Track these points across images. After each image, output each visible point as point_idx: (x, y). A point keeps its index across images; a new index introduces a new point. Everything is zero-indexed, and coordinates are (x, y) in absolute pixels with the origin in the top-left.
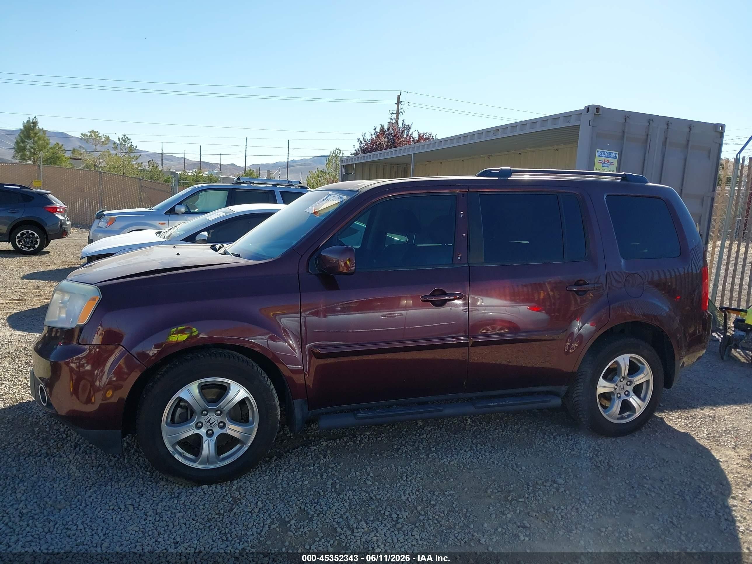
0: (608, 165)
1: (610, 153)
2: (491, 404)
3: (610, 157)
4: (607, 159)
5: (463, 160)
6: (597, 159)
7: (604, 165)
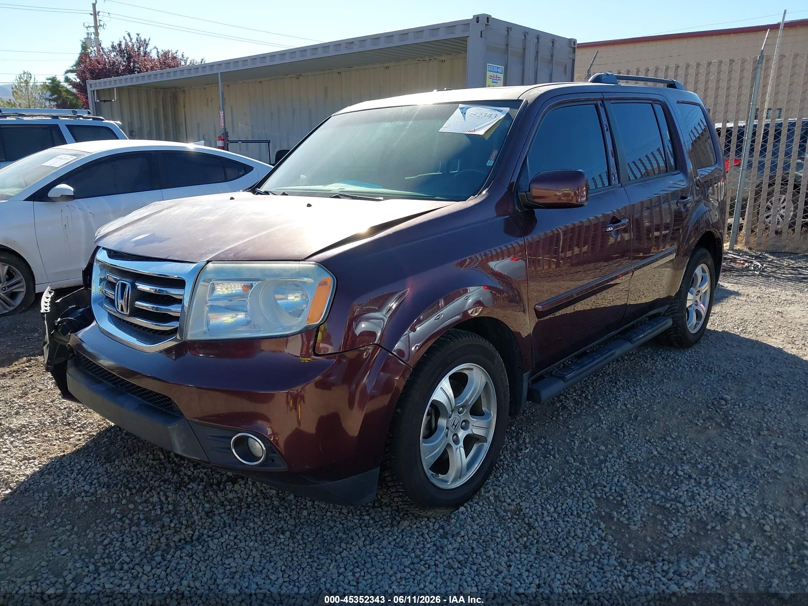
0: (496, 81)
1: (498, 68)
2: (641, 337)
3: (497, 72)
4: (495, 74)
5: (261, 82)
6: (489, 74)
7: (493, 80)
